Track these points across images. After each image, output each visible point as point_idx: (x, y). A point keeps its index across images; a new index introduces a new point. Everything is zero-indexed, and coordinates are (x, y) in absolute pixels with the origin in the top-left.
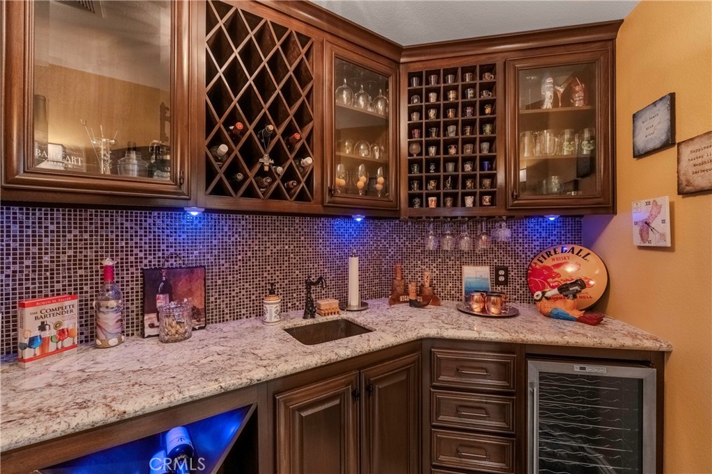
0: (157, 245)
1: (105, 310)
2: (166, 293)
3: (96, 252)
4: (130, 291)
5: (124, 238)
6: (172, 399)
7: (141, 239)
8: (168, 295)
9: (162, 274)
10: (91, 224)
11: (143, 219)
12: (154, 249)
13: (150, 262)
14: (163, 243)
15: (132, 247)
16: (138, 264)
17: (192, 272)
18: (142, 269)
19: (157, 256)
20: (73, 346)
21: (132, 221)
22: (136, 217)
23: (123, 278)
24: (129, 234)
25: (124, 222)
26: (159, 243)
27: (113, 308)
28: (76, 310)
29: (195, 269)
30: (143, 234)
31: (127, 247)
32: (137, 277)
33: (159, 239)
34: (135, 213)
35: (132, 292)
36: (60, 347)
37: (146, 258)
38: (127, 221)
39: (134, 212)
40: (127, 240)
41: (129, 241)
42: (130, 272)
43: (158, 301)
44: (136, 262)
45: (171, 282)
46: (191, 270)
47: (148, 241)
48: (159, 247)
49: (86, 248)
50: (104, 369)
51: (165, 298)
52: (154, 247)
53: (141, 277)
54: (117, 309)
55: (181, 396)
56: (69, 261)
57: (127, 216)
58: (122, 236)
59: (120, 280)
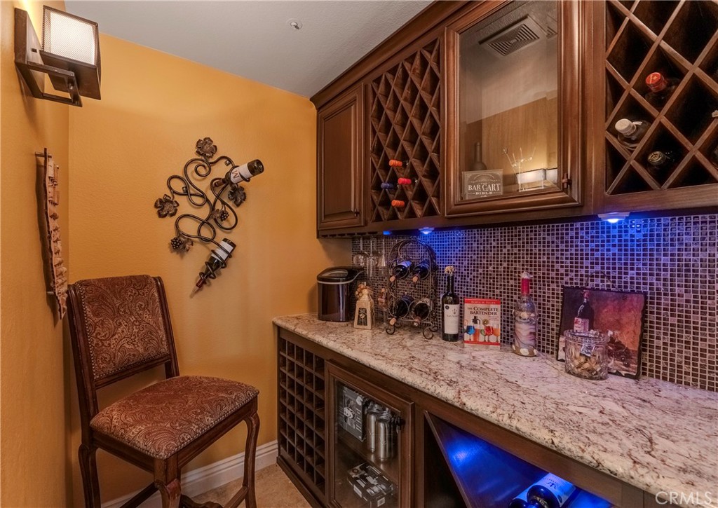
0: (579, 261)
1: (519, 320)
2: (586, 318)
3: (523, 265)
4: (551, 308)
5: (546, 252)
6: (500, 418)
7: (562, 254)
8: (588, 321)
9: (583, 295)
10: (519, 239)
11: (564, 232)
12: (576, 266)
13: (571, 279)
14: (587, 259)
15: (553, 262)
16: (559, 280)
17: (625, 299)
18: (562, 286)
19: (579, 274)
20: (496, 344)
21: (553, 234)
22: (558, 230)
23: (544, 293)
24: (551, 248)
25: (546, 236)
26: (582, 259)
27: (525, 319)
28: (499, 313)
29: (628, 295)
30: (564, 248)
31: (548, 262)
32: (558, 294)
33: (582, 254)
34: (557, 226)
35: (553, 310)
36: (487, 340)
37: (567, 275)
38: (548, 235)
39: (555, 225)
40: (548, 254)
41: (550, 256)
42: (551, 288)
43: (575, 325)
44: (557, 278)
45: (594, 307)
46: (622, 295)
47: (569, 256)
48: (582, 263)
49: (515, 261)
50: (494, 368)
51: (585, 323)
52: (577, 263)
53: (562, 294)
54: (530, 322)
55: (508, 421)
56: (504, 272)
57: (548, 230)
58: (544, 250)
59: (542, 294)
